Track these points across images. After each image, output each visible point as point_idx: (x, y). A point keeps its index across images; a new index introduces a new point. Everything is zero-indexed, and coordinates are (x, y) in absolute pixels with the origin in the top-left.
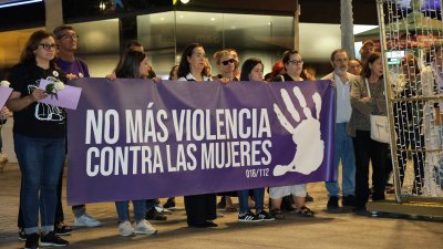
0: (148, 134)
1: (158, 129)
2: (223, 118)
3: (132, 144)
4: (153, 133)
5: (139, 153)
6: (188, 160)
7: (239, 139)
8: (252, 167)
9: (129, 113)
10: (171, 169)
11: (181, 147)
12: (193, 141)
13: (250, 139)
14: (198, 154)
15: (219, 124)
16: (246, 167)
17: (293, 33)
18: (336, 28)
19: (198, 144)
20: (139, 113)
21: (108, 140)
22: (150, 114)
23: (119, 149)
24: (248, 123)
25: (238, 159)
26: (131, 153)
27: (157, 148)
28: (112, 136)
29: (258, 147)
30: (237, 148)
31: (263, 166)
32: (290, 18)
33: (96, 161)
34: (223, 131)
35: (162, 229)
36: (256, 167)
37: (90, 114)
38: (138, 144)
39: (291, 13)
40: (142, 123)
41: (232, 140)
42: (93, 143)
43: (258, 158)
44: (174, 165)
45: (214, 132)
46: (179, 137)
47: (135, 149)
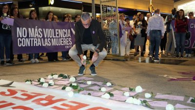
0: (36, 35)
1: (39, 34)
2: (58, 32)
3: (31, 38)
4: (37, 35)
6: (48, 43)
7: (63, 38)
8: (67, 45)
9: (30, 29)
11: (46, 39)
12: (49, 38)
13: (66, 38)
14: (51, 41)
15: (57, 33)
16: (65, 45)
19: (51, 38)
20: (33, 29)
21: (24, 36)
22: (36, 29)
23: (27, 39)
24: (65, 33)
25: (63, 43)
26: (31, 40)
27: (39, 39)
28: (25, 35)
29: (68, 40)
30: (62, 40)
31: (70, 45)
32: (80, 11)
33: (20, 42)
34: (58, 35)
35: (41, 61)
36: (68, 45)
37: (18, 29)
38: (33, 38)
39: (81, 9)
40: (34, 32)
41: (61, 38)
42: (19, 37)
43: (68, 43)
44: (44, 44)
45: (55, 35)
46: (46, 36)
47: (32, 39)
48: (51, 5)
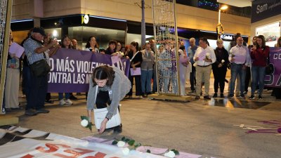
0: (66, 68)
1: (70, 67)
2: (94, 65)
3: (59, 71)
4: (68, 68)
5: (62, 75)
6: (82, 79)
9: (58, 60)
10: (74, 82)
11: (79, 75)
12: (84, 73)
14: (85, 78)
15: (93, 67)
17: (124, 37)
18: (140, 36)
19: (86, 74)
20: (62, 61)
22: (67, 61)
23: (54, 73)
26: (58, 75)
27: (69, 74)
32: (124, 31)
38: (61, 72)
39: (124, 29)
40: (64, 65)
44: (76, 81)
45: (90, 70)
46: (79, 71)
47: (60, 74)
48: (84, 25)
